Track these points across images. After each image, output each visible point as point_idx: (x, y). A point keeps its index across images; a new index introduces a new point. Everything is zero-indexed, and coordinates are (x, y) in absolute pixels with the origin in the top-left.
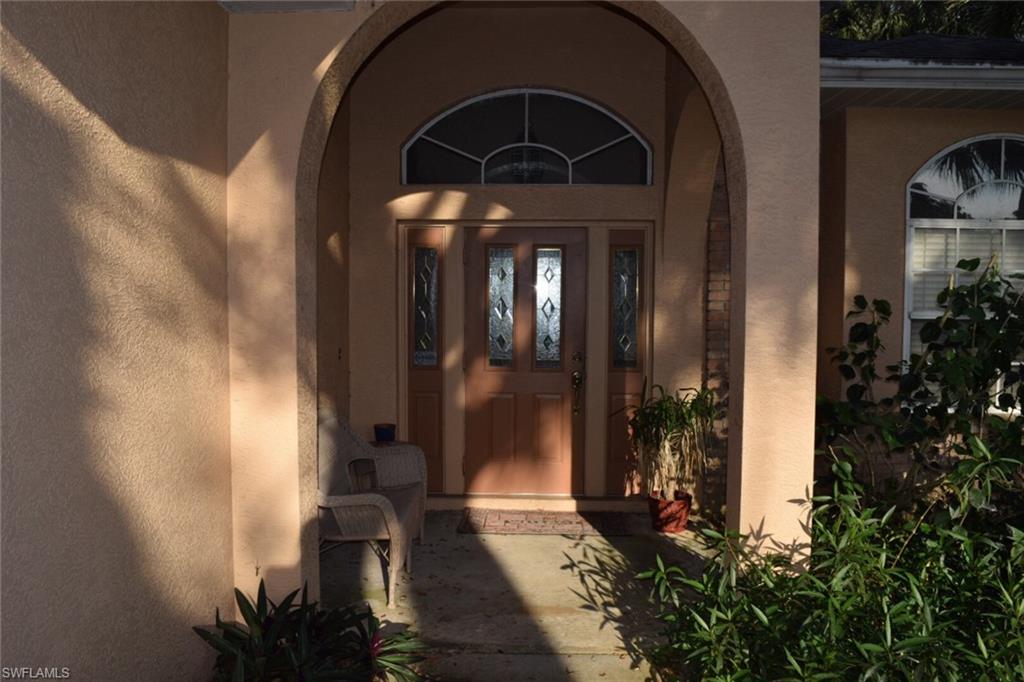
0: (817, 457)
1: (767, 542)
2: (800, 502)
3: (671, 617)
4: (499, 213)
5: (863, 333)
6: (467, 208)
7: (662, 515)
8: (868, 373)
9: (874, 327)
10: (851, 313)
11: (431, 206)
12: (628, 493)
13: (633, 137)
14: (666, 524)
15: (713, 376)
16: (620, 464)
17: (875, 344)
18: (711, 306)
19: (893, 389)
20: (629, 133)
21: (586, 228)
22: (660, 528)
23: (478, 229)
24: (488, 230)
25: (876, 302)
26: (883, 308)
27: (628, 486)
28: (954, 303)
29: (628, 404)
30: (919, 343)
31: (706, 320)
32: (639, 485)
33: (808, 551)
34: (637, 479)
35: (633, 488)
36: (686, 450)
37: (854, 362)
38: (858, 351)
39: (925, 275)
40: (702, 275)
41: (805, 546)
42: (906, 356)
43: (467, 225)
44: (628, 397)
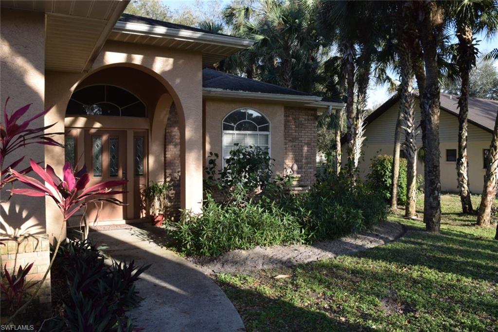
0: (203, 193)
1: (193, 214)
2: (200, 203)
3: (171, 234)
4: (98, 125)
5: (212, 162)
6: (86, 123)
7: (155, 220)
8: (214, 173)
9: (215, 160)
10: (209, 156)
11: (74, 122)
12: (141, 217)
13: (141, 102)
14: (156, 223)
15: (168, 177)
16: (138, 208)
17: (215, 165)
18: (167, 156)
19: (220, 176)
20: (139, 100)
21: (126, 131)
22: (155, 225)
23: (89, 130)
24: (93, 131)
25: (215, 154)
26: (217, 155)
27: (141, 214)
28: (233, 154)
29: (141, 188)
30: (226, 164)
31: (165, 160)
32: (145, 213)
33: (202, 215)
34: (144, 211)
35: (143, 215)
36: (162, 200)
37: (210, 170)
38: (211, 167)
39: (227, 146)
40: (163, 146)
41: (201, 214)
42: (223, 168)
43: (86, 129)
44: (141, 186)
